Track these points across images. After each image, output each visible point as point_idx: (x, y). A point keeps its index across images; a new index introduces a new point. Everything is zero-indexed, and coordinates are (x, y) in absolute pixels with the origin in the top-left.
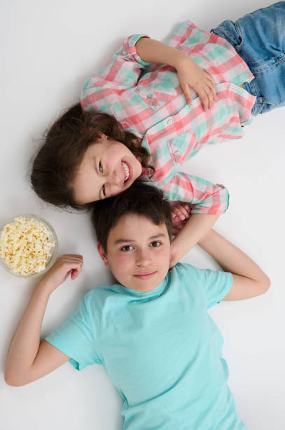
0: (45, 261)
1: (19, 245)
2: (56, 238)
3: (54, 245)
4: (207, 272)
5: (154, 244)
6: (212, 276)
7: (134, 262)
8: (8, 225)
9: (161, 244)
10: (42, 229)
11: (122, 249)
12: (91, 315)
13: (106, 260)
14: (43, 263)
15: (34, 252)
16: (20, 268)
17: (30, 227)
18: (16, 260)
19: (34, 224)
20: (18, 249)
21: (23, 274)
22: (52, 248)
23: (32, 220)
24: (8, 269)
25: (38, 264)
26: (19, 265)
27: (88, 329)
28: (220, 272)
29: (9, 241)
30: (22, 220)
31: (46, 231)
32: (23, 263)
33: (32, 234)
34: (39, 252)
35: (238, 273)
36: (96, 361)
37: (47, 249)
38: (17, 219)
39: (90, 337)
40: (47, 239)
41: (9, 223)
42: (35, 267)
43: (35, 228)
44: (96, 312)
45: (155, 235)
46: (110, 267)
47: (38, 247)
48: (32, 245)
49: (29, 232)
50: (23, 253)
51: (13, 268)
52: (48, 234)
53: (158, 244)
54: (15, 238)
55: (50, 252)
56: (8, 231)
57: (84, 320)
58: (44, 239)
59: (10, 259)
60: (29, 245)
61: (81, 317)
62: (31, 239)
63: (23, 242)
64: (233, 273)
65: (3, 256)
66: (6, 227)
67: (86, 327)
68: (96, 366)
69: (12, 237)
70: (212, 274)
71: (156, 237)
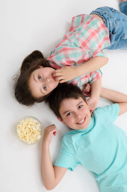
0: (40, 133)
1: (26, 132)
2: (40, 122)
3: (40, 125)
4: (107, 107)
5: (79, 107)
6: (110, 108)
7: (74, 118)
8: (18, 126)
9: (82, 106)
10: (32, 121)
11: (67, 115)
12: (69, 147)
13: (63, 122)
14: (39, 134)
15: (33, 131)
16: (31, 141)
17: (27, 122)
18: (28, 138)
19: (28, 120)
20: (27, 133)
21: (33, 142)
22: (40, 126)
23: (27, 119)
24: (26, 143)
25: (37, 136)
26: (30, 140)
27: (70, 153)
28: (113, 105)
29: (21, 132)
30: (23, 121)
31: (34, 121)
32: (31, 138)
33: (29, 125)
34: (35, 131)
35: (120, 102)
36: (78, 163)
37: (38, 128)
38: (21, 122)
39: (72, 156)
40: (36, 123)
41: (18, 125)
42: (36, 138)
43: (29, 122)
44: (70, 145)
45: (78, 103)
46: (66, 124)
47: (34, 129)
48: (31, 129)
49: (28, 124)
50: (29, 134)
51: (28, 142)
52: (36, 121)
53: (81, 106)
54: (23, 129)
55: (40, 128)
56: (19, 128)
57: (67, 151)
58: (35, 124)
59: (25, 139)
60: (30, 129)
61: (65, 150)
62: (29, 127)
63: (27, 129)
64: (118, 103)
65: (22, 139)
66: (18, 127)
67: (69, 153)
68: (78, 165)
69: (22, 130)
70: (110, 107)
71: (79, 104)
